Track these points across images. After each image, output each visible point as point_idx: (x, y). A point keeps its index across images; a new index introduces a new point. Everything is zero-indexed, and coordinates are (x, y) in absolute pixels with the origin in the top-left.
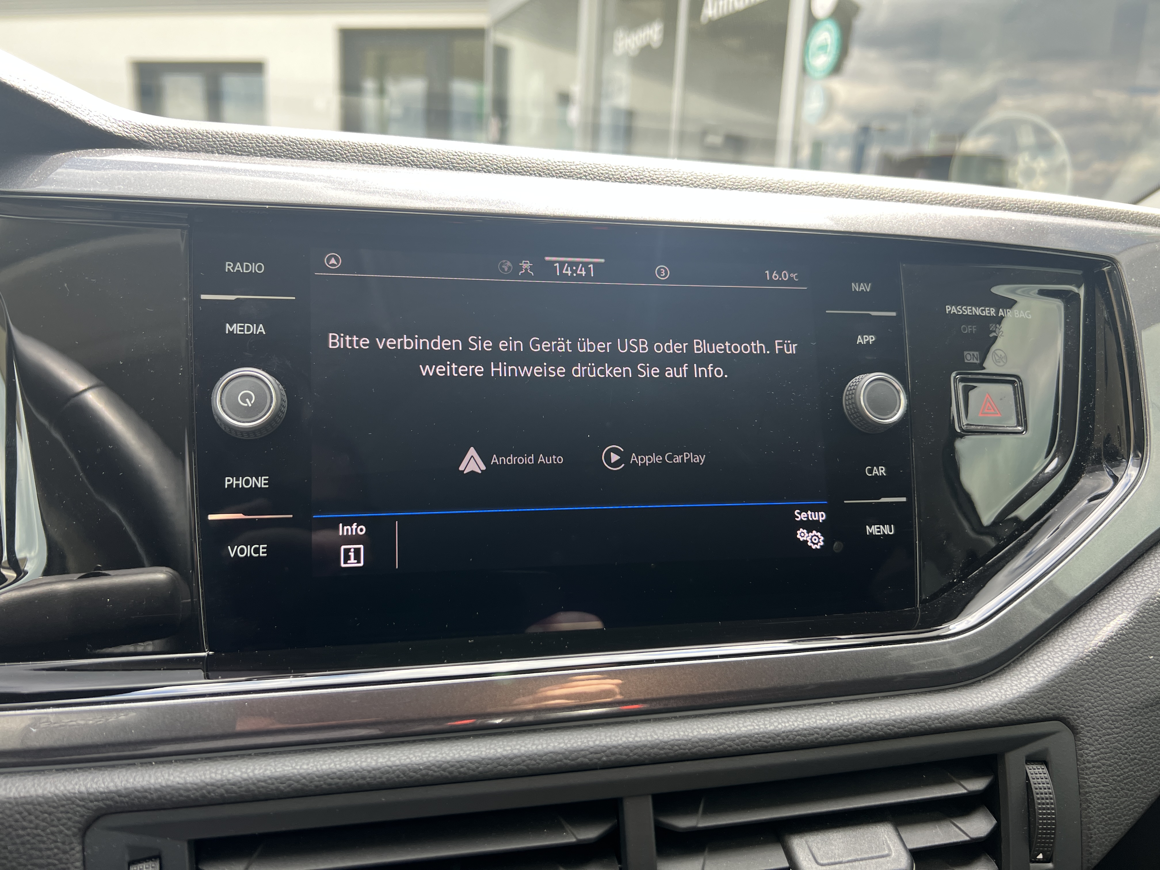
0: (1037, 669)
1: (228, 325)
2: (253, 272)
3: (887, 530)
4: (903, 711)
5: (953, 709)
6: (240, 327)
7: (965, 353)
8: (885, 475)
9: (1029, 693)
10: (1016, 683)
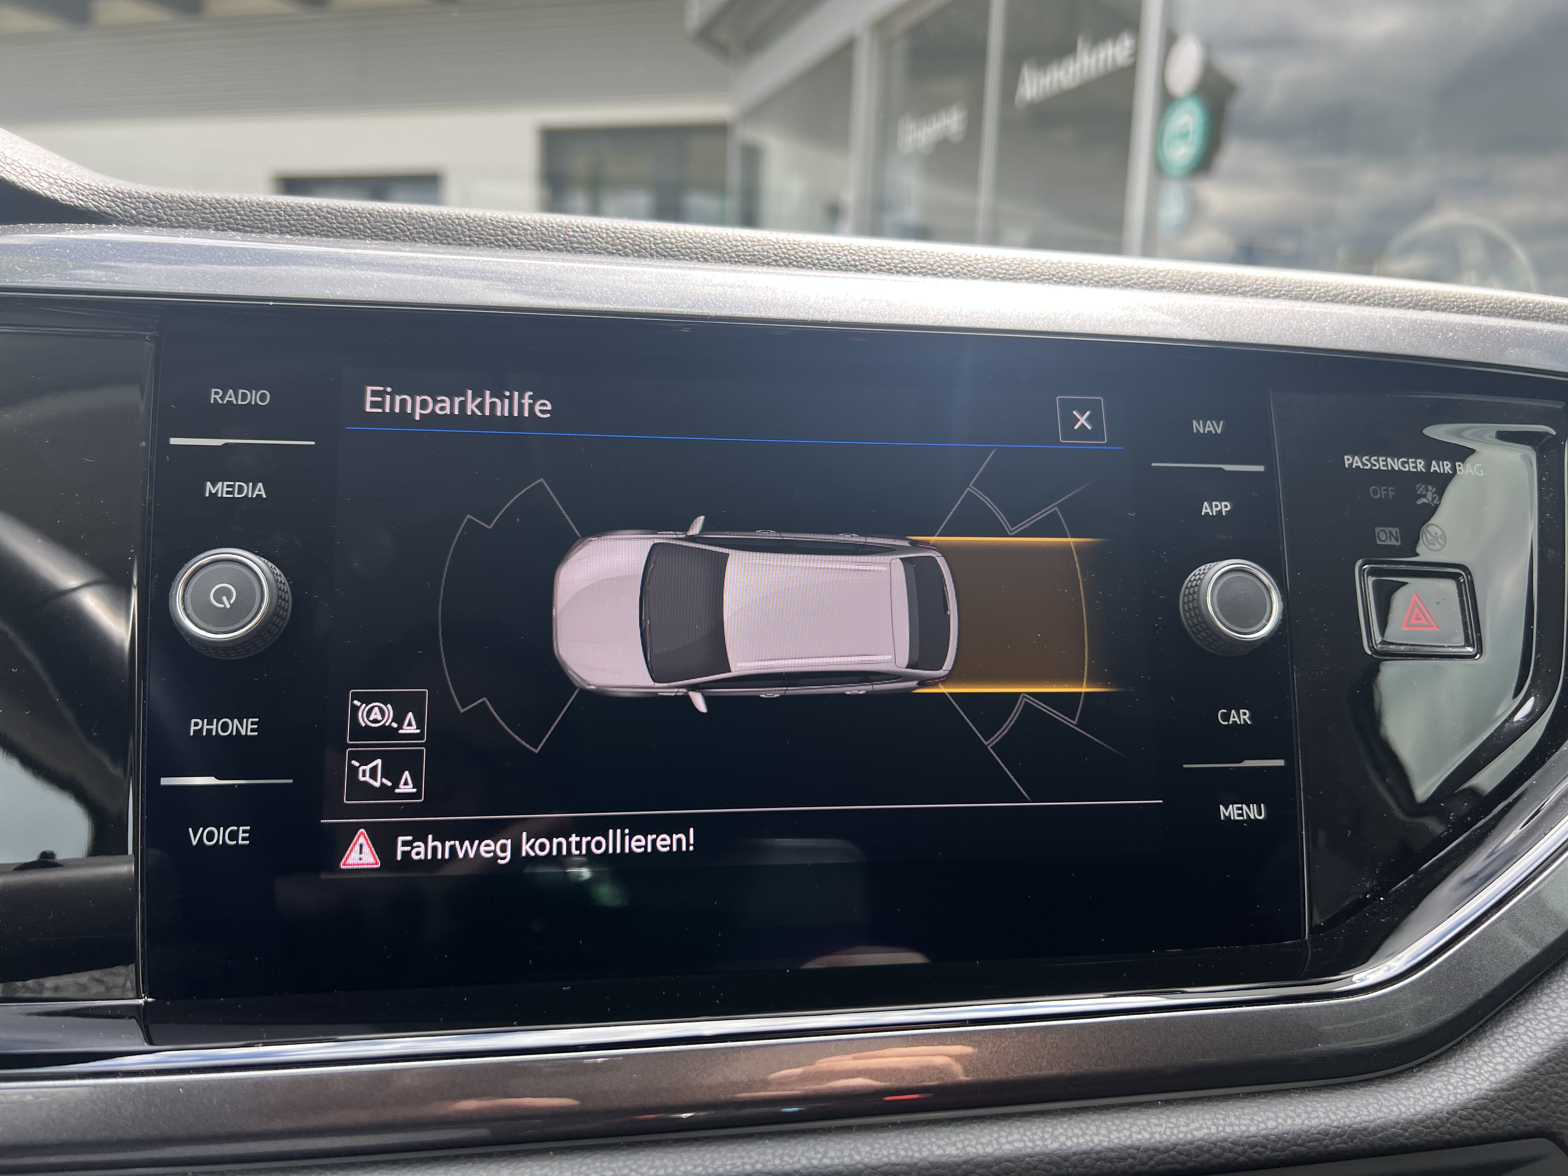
0: (1507, 1049)
1: (209, 484)
2: (253, 403)
3: (1253, 812)
4: (1280, 1121)
5: (1367, 1118)
6: (228, 486)
7: (1378, 530)
8: (1249, 723)
9: (1496, 1091)
10: (1472, 1073)
